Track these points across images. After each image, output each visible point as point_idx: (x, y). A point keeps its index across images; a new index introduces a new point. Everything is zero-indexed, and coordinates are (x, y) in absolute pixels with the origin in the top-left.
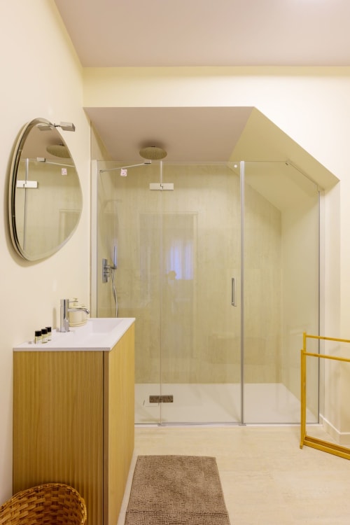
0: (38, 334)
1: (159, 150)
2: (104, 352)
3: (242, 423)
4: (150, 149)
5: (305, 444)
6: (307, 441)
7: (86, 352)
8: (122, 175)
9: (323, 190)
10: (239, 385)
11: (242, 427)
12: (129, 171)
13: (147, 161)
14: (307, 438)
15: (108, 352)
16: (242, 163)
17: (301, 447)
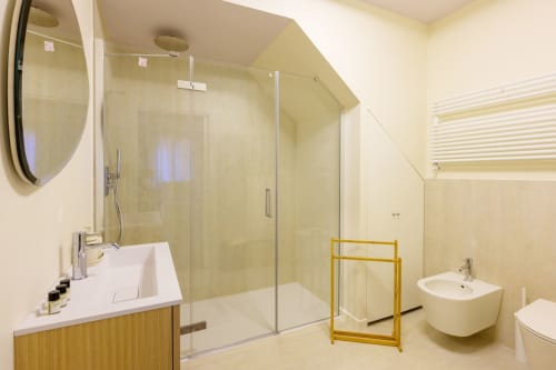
0: (53, 297)
1: (181, 41)
2: (172, 307)
3: (277, 332)
4: (167, 38)
5: (335, 339)
6: (337, 335)
7: (146, 312)
8: (140, 64)
9: (343, 108)
10: (273, 289)
11: (277, 336)
12: (150, 60)
13: (173, 53)
14: (335, 333)
15: (178, 306)
16: (277, 73)
17: (333, 343)
